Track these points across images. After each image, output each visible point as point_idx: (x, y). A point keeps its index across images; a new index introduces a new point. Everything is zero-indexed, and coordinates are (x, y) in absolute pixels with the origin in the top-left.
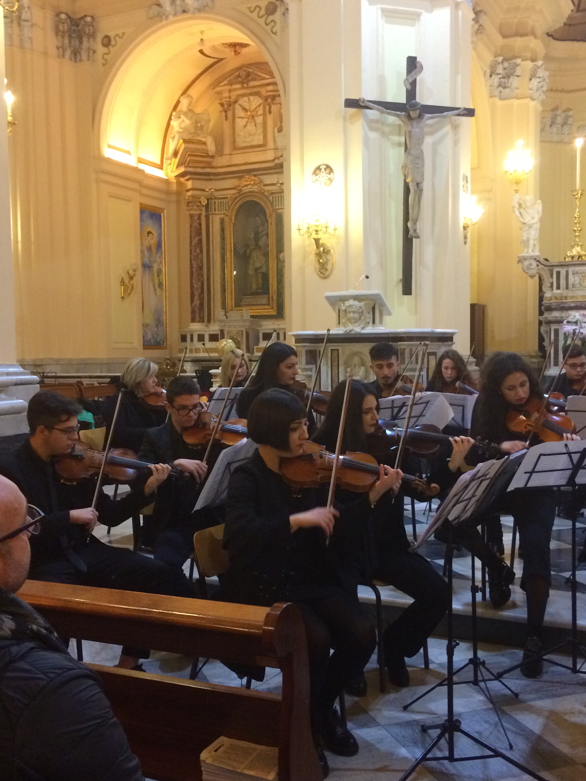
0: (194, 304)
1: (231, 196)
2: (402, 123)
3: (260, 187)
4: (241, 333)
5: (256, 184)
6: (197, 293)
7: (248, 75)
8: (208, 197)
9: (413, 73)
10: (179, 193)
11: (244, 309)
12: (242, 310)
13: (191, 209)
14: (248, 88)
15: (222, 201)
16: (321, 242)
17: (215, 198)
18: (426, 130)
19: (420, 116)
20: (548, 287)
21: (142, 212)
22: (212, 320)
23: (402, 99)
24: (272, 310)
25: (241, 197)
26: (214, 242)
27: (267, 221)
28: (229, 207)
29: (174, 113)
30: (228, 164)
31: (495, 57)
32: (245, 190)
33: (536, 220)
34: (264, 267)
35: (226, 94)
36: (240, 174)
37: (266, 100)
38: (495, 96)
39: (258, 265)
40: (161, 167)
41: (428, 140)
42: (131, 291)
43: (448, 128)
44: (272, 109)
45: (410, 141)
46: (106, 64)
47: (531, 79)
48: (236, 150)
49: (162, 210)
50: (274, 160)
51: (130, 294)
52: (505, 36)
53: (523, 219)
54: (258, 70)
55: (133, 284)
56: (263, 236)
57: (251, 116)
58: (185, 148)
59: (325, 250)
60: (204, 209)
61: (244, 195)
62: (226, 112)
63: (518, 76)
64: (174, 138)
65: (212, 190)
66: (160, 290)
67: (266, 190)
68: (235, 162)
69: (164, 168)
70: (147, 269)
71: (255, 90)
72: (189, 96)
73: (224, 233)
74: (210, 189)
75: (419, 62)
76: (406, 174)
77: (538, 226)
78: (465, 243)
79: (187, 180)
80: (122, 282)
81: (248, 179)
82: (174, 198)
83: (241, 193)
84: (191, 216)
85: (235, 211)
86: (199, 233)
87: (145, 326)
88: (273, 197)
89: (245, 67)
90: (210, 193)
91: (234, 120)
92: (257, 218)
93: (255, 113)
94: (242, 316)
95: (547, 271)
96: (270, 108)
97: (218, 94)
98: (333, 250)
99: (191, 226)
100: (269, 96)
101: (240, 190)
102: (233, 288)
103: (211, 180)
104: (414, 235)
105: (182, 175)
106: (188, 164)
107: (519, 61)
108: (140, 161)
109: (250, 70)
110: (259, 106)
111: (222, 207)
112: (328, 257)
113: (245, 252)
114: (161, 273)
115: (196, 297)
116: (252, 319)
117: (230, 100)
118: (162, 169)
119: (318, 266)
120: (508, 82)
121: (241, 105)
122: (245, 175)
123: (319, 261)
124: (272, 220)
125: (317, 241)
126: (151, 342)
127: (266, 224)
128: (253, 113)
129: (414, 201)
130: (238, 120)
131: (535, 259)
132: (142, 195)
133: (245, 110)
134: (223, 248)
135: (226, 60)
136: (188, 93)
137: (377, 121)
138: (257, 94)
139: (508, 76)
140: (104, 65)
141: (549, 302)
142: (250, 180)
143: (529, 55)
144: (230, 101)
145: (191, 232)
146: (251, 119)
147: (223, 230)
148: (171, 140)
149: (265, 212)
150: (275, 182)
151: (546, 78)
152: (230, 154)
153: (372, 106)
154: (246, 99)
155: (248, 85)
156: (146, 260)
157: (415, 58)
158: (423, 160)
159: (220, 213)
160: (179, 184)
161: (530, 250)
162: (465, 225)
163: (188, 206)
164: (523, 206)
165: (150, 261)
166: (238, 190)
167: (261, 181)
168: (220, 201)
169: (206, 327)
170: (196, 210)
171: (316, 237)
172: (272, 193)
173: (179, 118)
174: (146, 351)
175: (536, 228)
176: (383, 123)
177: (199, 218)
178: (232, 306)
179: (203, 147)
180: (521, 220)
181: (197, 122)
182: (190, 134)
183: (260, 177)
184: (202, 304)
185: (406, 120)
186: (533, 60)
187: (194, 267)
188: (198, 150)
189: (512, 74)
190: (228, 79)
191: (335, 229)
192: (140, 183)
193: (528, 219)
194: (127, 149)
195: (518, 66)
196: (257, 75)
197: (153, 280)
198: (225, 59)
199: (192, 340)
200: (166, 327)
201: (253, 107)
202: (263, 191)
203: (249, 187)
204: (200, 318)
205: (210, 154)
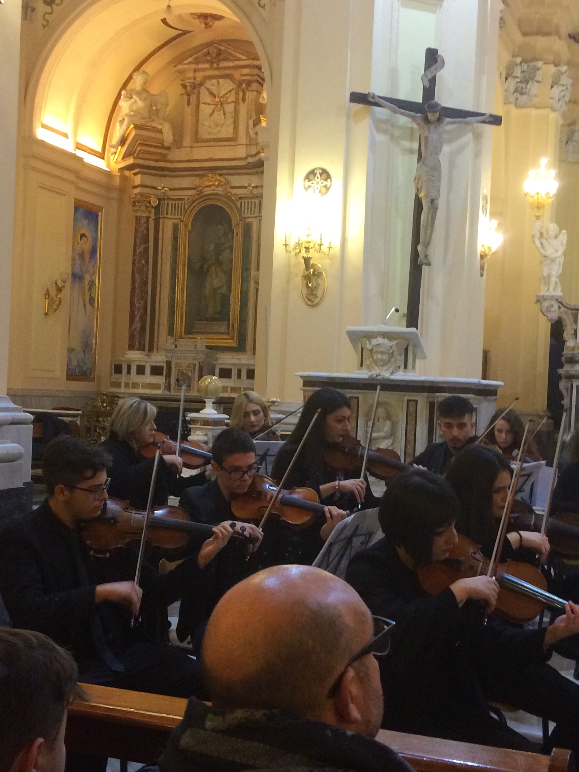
0: (133, 327)
1: (189, 197)
2: (415, 126)
3: (225, 189)
4: (192, 366)
5: (222, 186)
6: (138, 315)
7: (220, 52)
8: (159, 197)
9: (433, 68)
10: (122, 190)
11: (199, 338)
12: (196, 338)
13: (138, 210)
14: (217, 69)
15: (177, 202)
16: (311, 262)
17: (169, 199)
18: (445, 136)
19: (439, 120)
20: (571, 335)
21: (76, 209)
22: (155, 350)
23: (419, 98)
24: (232, 341)
25: (201, 200)
26: (164, 252)
27: (232, 231)
28: (186, 211)
29: (123, 93)
30: (188, 158)
31: (513, 57)
32: (208, 191)
33: (560, 253)
34: (225, 286)
35: (190, 74)
36: (202, 172)
37: (240, 85)
38: (510, 103)
39: (216, 283)
40: (101, 156)
41: (446, 149)
42: (58, 306)
43: (469, 137)
44: (247, 97)
45: (426, 148)
46: (46, 26)
47: (552, 87)
48: (198, 142)
49: (100, 209)
50: (246, 158)
51: (56, 310)
52: (524, 34)
53: (545, 250)
54: (233, 49)
55: (60, 298)
56: (225, 248)
57: (220, 104)
58: (136, 135)
59: (316, 273)
60: (153, 210)
61: (204, 198)
62: (188, 95)
63: (538, 82)
64: (122, 122)
65: (165, 189)
66: (91, 307)
67: (233, 193)
68: (195, 156)
69: (106, 158)
70: (77, 280)
71: (228, 72)
72: (144, 72)
73: (177, 242)
74: (163, 188)
75: (440, 55)
76: (419, 187)
77: (562, 260)
78: (482, 275)
79: (135, 174)
80: (47, 293)
81: (212, 178)
82: (115, 195)
83: (202, 195)
84: (138, 219)
85: (193, 216)
86: (146, 240)
87: (71, 350)
88: (241, 203)
89: (216, 43)
90: (163, 192)
91: (197, 106)
92: (220, 227)
93: (225, 99)
94: (196, 345)
95: (570, 315)
96: (244, 95)
97: (180, 73)
98: (326, 273)
99: (136, 231)
100: (244, 80)
101: (201, 192)
102: (184, 311)
103: (164, 176)
104: (424, 262)
105: (129, 168)
106: (138, 154)
107: (540, 64)
108: (79, 146)
109: (223, 48)
110: (230, 91)
111: (176, 211)
112: (319, 281)
113: (202, 267)
114: (94, 286)
115: (137, 319)
116: (208, 350)
117: (195, 81)
118: (103, 158)
119: (305, 291)
120: (526, 88)
121: (208, 89)
122: (209, 173)
123: (307, 285)
124: (239, 231)
125: (307, 260)
126: (75, 371)
127: (230, 234)
128: (222, 99)
129: (427, 220)
130: (202, 106)
131: (557, 300)
132: (78, 188)
133: (214, 95)
134: (174, 262)
135: (192, 33)
136: (142, 69)
137: (386, 121)
138: (229, 77)
139: (526, 81)
140: (44, 26)
141: (571, 352)
142: (214, 180)
143: (551, 58)
144: (194, 83)
145: (135, 239)
146: (219, 106)
147: (175, 238)
148: (118, 125)
149: (230, 220)
150: (246, 185)
151: (569, 86)
152: (191, 147)
153: (383, 103)
154: (214, 81)
155: (218, 65)
156: (77, 270)
157: (435, 51)
158: (440, 172)
159: (173, 217)
160: (124, 178)
161: (551, 288)
162: (482, 254)
163: (134, 206)
164: (545, 234)
165: (82, 271)
166: (198, 191)
167: (228, 182)
168: (174, 202)
169: (146, 357)
170: (143, 211)
171: (305, 255)
172: (241, 198)
173: (131, 98)
174: (69, 382)
175: (560, 263)
176: (393, 125)
177: (147, 221)
178: (181, 332)
179: (158, 136)
180: (543, 252)
181: (151, 105)
182: (143, 118)
183: (227, 177)
184: (143, 329)
185: (422, 123)
186: (556, 65)
187: (137, 282)
188: (152, 138)
189: (532, 79)
190: (194, 56)
191: (330, 248)
192: (77, 173)
193: (550, 252)
194: (64, 131)
195: (538, 69)
196: (231, 55)
197: (83, 294)
198: (191, 31)
199: (129, 372)
200: (95, 353)
201: (223, 93)
202: (229, 194)
203: (212, 188)
204: (140, 343)
205: (166, 144)
